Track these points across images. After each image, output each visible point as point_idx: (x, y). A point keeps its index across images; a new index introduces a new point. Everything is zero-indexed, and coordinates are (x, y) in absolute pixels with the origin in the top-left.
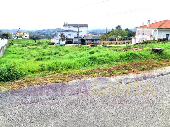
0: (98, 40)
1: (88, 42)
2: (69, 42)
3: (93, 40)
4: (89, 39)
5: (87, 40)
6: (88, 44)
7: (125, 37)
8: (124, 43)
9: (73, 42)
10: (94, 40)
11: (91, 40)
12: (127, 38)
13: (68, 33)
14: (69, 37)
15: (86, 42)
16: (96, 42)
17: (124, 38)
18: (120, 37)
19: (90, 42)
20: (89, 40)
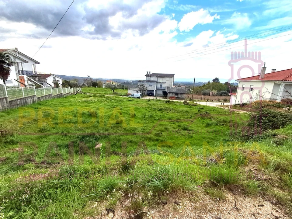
0: (184, 93)
1: (171, 95)
2: (150, 94)
3: (177, 94)
4: (172, 91)
5: (170, 93)
6: (170, 98)
7: (223, 91)
8: (219, 101)
9: (154, 94)
10: (179, 93)
11: (174, 93)
12: (225, 93)
13: (149, 83)
14: (150, 88)
15: (169, 95)
16: (181, 96)
17: (221, 93)
18: (215, 92)
19: (174, 95)
20: (173, 93)
